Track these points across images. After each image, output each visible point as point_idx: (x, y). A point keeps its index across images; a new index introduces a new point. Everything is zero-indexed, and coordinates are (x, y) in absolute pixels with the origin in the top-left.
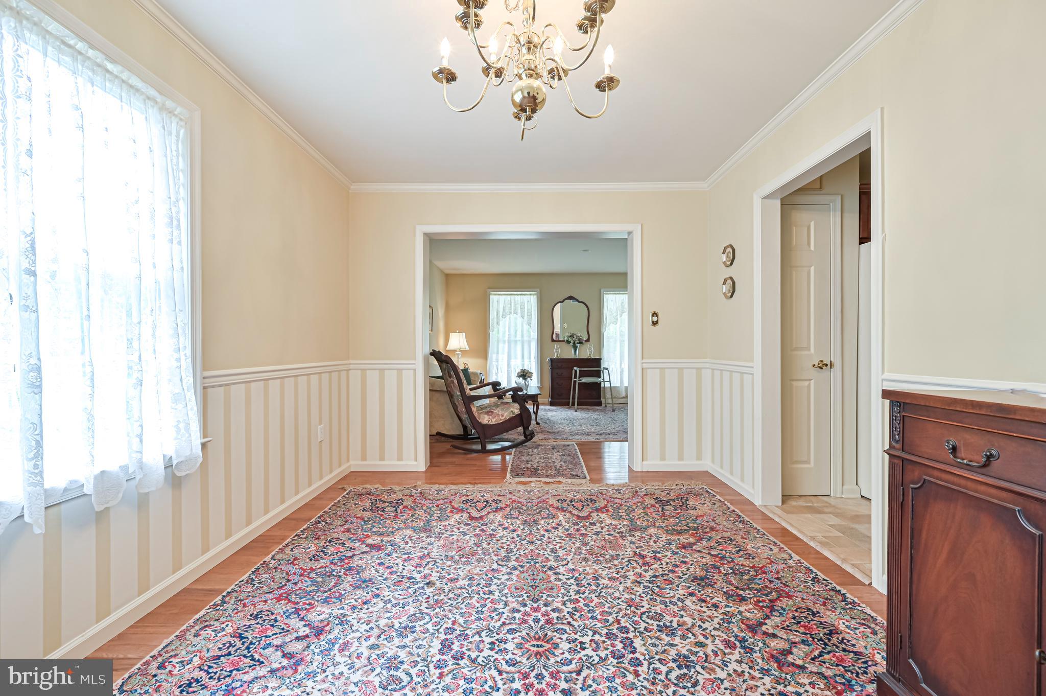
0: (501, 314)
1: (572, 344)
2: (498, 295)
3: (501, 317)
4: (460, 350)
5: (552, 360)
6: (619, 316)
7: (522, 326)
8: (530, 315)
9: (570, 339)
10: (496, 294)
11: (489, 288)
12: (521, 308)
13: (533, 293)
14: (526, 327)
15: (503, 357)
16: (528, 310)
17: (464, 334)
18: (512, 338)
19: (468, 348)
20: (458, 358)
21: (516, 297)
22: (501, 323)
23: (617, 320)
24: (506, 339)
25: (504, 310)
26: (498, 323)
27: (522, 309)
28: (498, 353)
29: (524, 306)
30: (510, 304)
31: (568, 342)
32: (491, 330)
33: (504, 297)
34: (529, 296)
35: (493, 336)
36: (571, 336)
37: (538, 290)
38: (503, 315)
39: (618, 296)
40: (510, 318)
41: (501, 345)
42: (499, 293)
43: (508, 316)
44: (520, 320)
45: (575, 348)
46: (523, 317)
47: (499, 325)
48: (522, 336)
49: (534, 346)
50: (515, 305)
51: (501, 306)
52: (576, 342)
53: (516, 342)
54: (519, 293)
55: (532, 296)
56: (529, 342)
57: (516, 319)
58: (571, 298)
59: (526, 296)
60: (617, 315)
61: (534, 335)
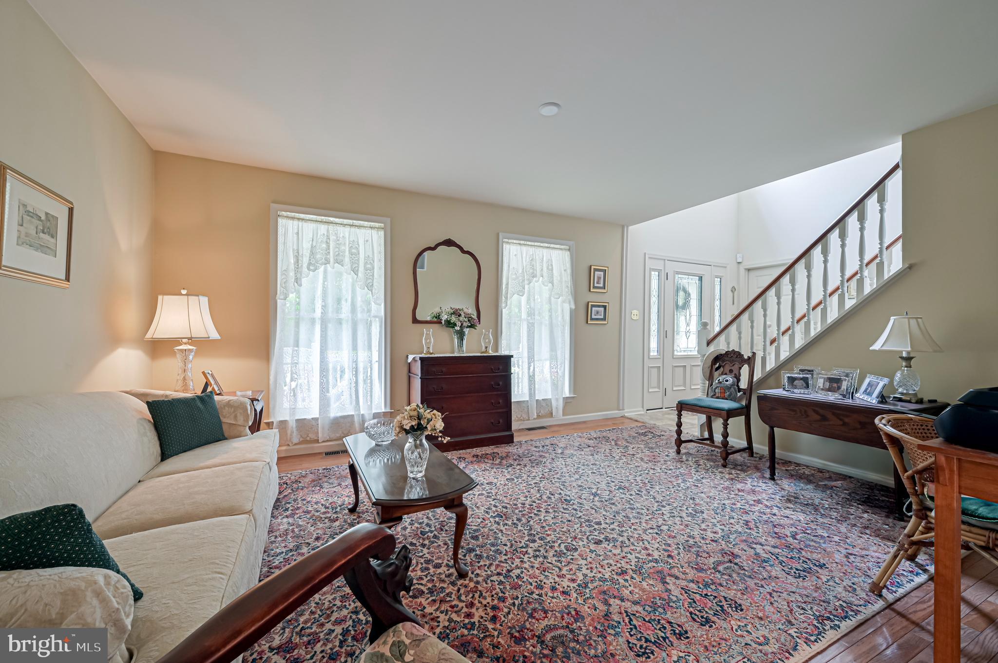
0: (305, 261)
1: (457, 328)
2: (299, 219)
3: (305, 269)
4: (191, 340)
5: (426, 362)
6: (526, 282)
7: (354, 292)
8: (369, 270)
9: (454, 319)
10: (293, 218)
11: (275, 202)
12: (351, 254)
13: (377, 225)
14: (361, 293)
15: (310, 356)
16: (367, 258)
17: (204, 300)
18: (330, 314)
19: (214, 335)
20: (185, 361)
21: (340, 229)
22: (304, 281)
23: (524, 288)
24: (318, 313)
25: (312, 253)
26: (297, 280)
27: (354, 255)
28: (297, 344)
29: (357, 249)
30: (328, 243)
31: (449, 324)
32: (279, 295)
33: (312, 225)
34: (369, 231)
35: (286, 306)
36: (454, 313)
37: (388, 220)
38: (310, 264)
39: (524, 248)
40: (325, 272)
41: (303, 329)
42: (302, 216)
43: (322, 268)
44: (348, 279)
45: (461, 335)
46: (355, 271)
47: (300, 285)
48: (353, 310)
49: (377, 331)
50: (338, 245)
51: (306, 245)
52: (465, 324)
53: (340, 322)
54: (346, 221)
55: (374, 232)
56: (369, 326)
57: (339, 275)
58: (449, 243)
59: (363, 231)
60: (524, 281)
61: (379, 309)
